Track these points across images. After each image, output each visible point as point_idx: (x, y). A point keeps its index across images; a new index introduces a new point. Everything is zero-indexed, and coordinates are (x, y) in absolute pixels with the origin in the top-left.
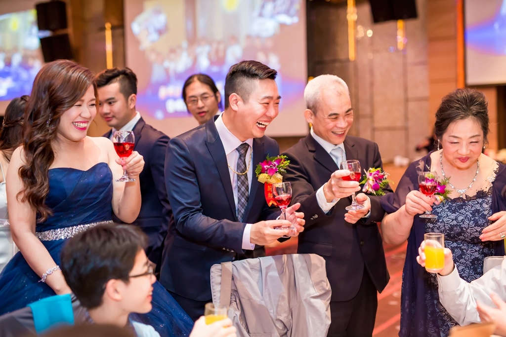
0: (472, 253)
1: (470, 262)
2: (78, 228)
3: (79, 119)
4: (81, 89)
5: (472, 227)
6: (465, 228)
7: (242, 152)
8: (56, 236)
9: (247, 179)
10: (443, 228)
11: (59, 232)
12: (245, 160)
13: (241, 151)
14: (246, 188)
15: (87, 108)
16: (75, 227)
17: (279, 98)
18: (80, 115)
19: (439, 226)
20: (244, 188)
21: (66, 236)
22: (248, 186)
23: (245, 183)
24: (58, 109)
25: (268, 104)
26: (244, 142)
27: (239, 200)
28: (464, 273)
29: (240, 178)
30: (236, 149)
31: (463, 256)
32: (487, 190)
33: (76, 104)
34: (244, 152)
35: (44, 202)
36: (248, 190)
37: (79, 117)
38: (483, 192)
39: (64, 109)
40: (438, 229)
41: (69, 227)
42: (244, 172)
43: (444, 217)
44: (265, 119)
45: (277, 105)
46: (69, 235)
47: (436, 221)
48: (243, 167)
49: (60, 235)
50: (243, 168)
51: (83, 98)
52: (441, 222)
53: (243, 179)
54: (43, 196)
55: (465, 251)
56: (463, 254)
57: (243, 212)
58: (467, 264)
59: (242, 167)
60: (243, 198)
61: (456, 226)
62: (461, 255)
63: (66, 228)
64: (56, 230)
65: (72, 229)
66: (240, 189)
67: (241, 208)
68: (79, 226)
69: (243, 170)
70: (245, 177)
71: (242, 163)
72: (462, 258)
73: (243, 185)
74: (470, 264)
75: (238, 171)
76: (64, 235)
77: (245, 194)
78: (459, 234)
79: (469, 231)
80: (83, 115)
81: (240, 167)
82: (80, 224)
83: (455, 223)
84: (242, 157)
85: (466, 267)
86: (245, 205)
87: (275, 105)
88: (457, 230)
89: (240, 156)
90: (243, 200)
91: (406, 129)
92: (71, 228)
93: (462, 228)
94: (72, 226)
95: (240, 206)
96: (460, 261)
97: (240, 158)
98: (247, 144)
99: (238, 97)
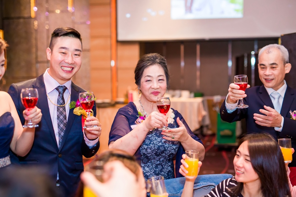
0: (168, 167)
5: (171, 146)
6: (167, 147)
9: (65, 111)
10: (154, 148)
12: (63, 96)
13: (59, 90)
14: (64, 117)
19: (151, 147)
20: (62, 117)
22: (65, 116)
32: (172, 123)
36: (65, 119)
38: (171, 124)
40: (150, 149)
42: (63, 105)
43: (154, 140)
47: (149, 143)
52: (152, 144)
53: (61, 110)
57: (62, 135)
59: (61, 101)
60: (62, 124)
61: (161, 146)
62: (162, 169)
66: (59, 117)
69: (62, 103)
70: (64, 109)
71: (61, 99)
74: (167, 175)
77: (63, 121)
78: (163, 152)
79: (169, 149)
81: (59, 101)
83: (160, 144)
86: (63, 129)
88: (162, 149)
89: (60, 93)
90: (62, 126)
93: (165, 148)
97: (59, 95)
98: (65, 86)
99: (50, 50)
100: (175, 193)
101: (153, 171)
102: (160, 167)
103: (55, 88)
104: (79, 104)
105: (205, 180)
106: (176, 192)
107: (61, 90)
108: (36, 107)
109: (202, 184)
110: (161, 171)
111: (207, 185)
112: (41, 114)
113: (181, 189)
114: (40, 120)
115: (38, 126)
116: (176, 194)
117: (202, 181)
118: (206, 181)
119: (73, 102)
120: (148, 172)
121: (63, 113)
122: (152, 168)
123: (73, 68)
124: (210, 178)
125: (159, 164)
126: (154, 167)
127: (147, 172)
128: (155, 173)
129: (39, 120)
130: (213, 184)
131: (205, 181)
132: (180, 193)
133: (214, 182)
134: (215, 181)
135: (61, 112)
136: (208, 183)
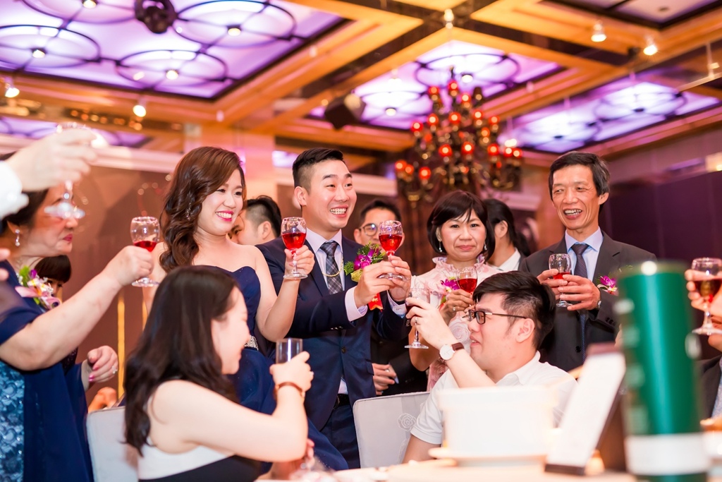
3: (222, 209)
4: (226, 172)
9: (340, 281)
12: (333, 258)
13: (327, 250)
15: (231, 196)
17: (349, 176)
18: (223, 203)
24: (199, 194)
25: (334, 185)
26: (330, 240)
29: (331, 280)
33: (220, 188)
37: (222, 205)
39: (206, 194)
42: (335, 273)
44: (338, 206)
45: (349, 187)
50: (333, 268)
51: (227, 183)
69: (333, 271)
70: (337, 280)
71: (331, 263)
75: (328, 273)
80: (226, 204)
81: (330, 267)
84: (330, 256)
87: (347, 188)
89: (328, 254)
97: (327, 257)
98: (334, 242)
99: (303, 189)
103: (320, 248)
104: (359, 265)
107: (329, 249)
119: (350, 263)
121: (337, 286)
123: (347, 208)
135: (335, 284)
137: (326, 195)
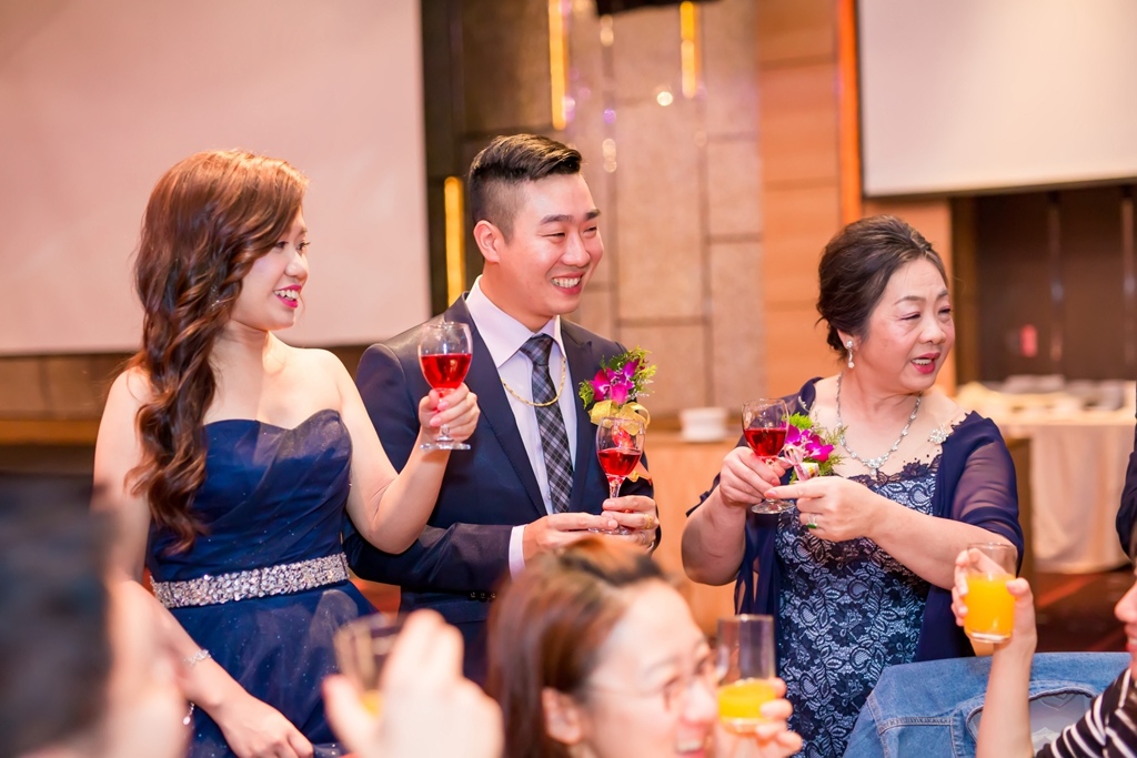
0: (890, 621)
1: (884, 644)
2: (274, 572)
7: (537, 352)
8: (220, 592)
9: (562, 420)
10: (818, 546)
11: (229, 583)
12: (547, 371)
13: (534, 352)
14: (561, 442)
15: (294, 253)
16: (267, 570)
17: (591, 215)
18: (285, 271)
19: (809, 541)
20: (558, 442)
21: (243, 592)
22: (565, 437)
23: (557, 429)
25: (562, 235)
26: (540, 333)
27: (550, 472)
28: (869, 670)
29: (544, 416)
30: (523, 349)
31: (867, 629)
32: (929, 461)
33: (280, 240)
34: (541, 352)
35: (190, 502)
36: (566, 447)
37: (284, 275)
38: (919, 467)
41: (250, 569)
42: (551, 400)
44: (565, 273)
45: (592, 233)
46: (252, 589)
48: (546, 390)
49: (229, 590)
50: (547, 392)
53: (551, 420)
54: (189, 488)
55: (872, 616)
56: (867, 622)
57: (564, 501)
58: (876, 649)
59: (544, 390)
60: (558, 466)
62: (862, 625)
63: (244, 573)
64: (220, 579)
65: (261, 575)
66: (548, 444)
67: (559, 490)
68: (277, 568)
69: (548, 397)
70: (555, 414)
71: (543, 381)
72: (864, 633)
73: (554, 434)
74: (885, 651)
75: (537, 400)
76: (240, 590)
77: (561, 456)
81: (540, 390)
82: (279, 563)
84: (541, 367)
85: (873, 657)
86: (565, 483)
87: (587, 234)
88: (850, 551)
89: (535, 364)
90: (560, 470)
91: (705, 321)
92: (256, 572)
93: (860, 548)
94: (260, 567)
95: (554, 485)
96: (860, 640)
97: (535, 369)
98: (546, 335)
99: (493, 229)
100: (935, 714)
101: (829, 627)
102: (854, 618)
103: (520, 349)
105: (1053, 670)
106: (939, 709)
107: (539, 352)
108: (464, 387)
109: (1039, 686)
110: (859, 630)
111: (1057, 690)
112: (476, 410)
113: (960, 700)
114: (472, 431)
115: (469, 447)
116: (939, 719)
117: (1039, 676)
118: (1059, 675)
120: (811, 628)
122: (824, 615)
124: (1074, 665)
125: (851, 606)
126: (832, 613)
127: (808, 627)
128: (834, 637)
129: (470, 428)
130: (1086, 688)
131: (1054, 674)
132: (953, 714)
133: (1092, 682)
134: (1093, 677)
135: (552, 424)
136: (1066, 683)
137: (543, 250)
